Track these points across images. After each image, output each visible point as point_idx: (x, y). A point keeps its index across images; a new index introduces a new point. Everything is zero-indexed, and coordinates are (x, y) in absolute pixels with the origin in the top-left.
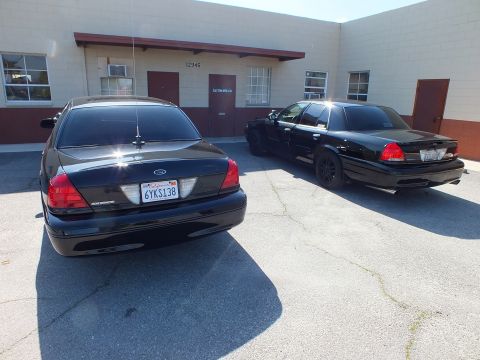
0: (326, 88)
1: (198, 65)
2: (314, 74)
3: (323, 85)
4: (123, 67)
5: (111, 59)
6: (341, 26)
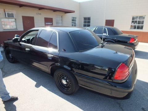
0: (77, 22)
1: (40, 14)
2: (73, 18)
3: (76, 21)
4: (13, 14)
5: (5, 10)
6: (80, 3)
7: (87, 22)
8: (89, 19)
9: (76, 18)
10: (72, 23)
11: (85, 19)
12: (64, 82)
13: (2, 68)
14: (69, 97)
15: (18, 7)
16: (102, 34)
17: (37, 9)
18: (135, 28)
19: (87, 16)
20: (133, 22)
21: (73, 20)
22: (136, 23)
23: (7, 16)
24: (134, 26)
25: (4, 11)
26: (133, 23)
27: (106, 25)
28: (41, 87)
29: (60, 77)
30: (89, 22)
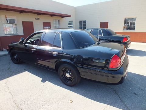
0: (73, 26)
1: (39, 19)
2: (70, 22)
4: (14, 19)
5: (7, 16)
6: (75, 8)
7: (83, 25)
8: (85, 22)
9: (72, 22)
10: (69, 26)
11: (81, 22)
12: (68, 75)
13: (9, 69)
14: (72, 88)
15: (18, 13)
16: (98, 35)
17: (36, 15)
18: (127, 29)
19: (83, 20)
20: (125, 23)
21: (69, 24)
22: (128, 25)
23: (8, 22)
24: (127, 27)
25: (6, 18)
26: (125, 25)
27: (101, 27)
28: (47, 82)
29: (64, 72)
30: (85, 25)
